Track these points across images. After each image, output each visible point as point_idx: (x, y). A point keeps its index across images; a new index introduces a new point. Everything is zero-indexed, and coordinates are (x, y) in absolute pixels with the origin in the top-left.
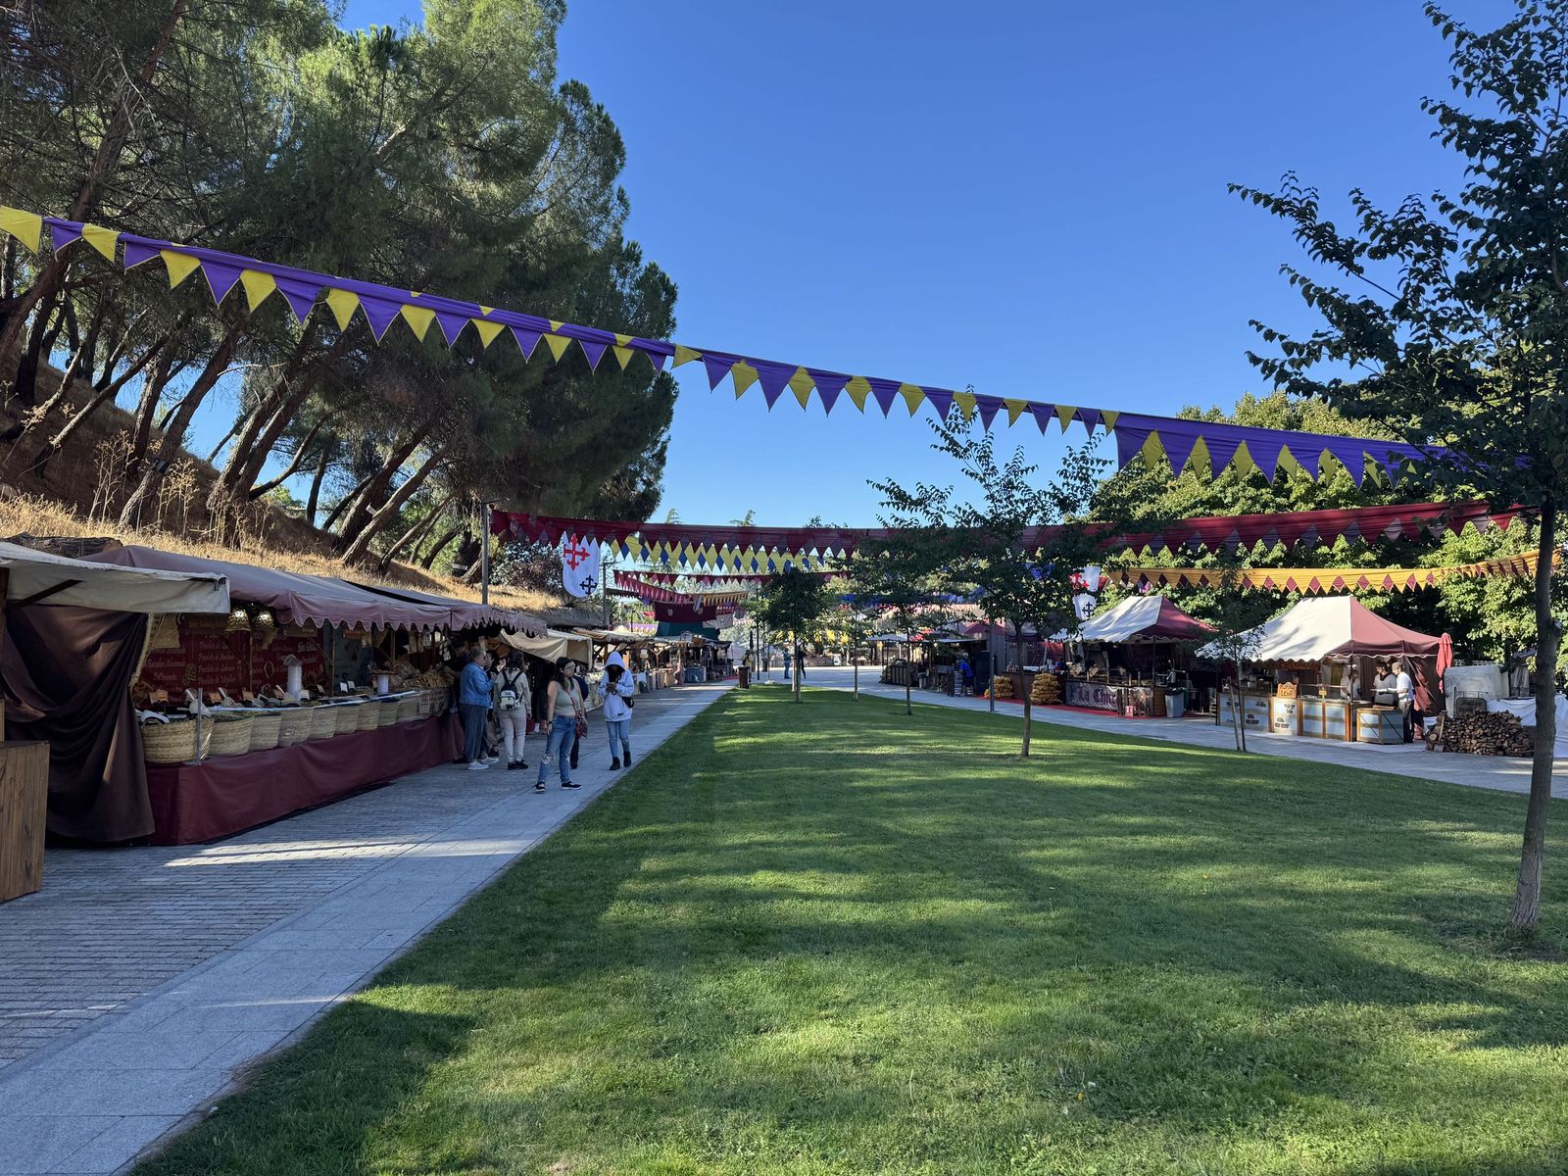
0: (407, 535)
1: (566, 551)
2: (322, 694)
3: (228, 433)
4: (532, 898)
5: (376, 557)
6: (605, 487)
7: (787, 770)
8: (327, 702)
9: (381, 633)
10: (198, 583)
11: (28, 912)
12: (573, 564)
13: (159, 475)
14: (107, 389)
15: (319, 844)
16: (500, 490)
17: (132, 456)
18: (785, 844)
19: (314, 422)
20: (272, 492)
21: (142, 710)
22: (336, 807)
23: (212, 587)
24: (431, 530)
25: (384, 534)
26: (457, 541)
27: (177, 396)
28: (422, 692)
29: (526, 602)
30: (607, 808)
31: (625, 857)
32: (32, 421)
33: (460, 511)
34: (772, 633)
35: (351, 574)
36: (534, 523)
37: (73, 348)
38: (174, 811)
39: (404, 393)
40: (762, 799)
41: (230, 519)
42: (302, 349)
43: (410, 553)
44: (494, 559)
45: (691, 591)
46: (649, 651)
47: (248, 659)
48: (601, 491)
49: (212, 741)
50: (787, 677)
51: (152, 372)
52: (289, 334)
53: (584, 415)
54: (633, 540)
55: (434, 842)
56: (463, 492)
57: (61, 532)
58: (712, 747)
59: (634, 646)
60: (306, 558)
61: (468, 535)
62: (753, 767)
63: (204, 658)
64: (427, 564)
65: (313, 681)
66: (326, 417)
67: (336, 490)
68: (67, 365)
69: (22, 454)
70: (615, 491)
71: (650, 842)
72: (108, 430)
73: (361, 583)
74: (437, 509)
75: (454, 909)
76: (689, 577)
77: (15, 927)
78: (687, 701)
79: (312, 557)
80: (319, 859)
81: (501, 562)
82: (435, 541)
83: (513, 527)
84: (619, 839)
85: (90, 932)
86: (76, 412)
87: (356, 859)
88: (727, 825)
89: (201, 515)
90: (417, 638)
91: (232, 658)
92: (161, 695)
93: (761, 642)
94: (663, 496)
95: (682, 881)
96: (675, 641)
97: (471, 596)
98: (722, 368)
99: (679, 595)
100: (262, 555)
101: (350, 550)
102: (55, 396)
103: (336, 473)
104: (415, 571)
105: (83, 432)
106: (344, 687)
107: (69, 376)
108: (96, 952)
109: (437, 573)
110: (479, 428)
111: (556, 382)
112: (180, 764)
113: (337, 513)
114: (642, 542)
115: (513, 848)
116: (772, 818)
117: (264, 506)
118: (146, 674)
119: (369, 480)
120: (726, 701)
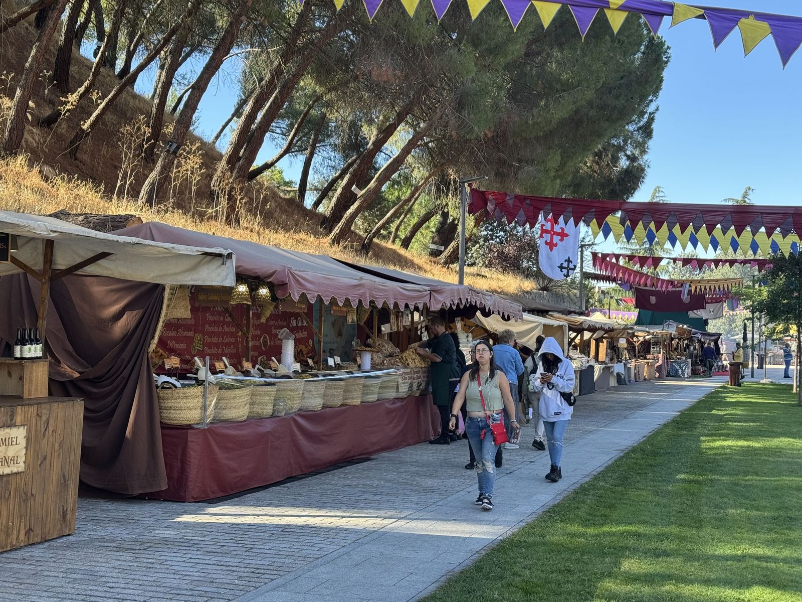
0: (389, 215)
1: (544, 231)
2: (311, 368)
3: (230, 117)
4: (509, 585)
5: (360, 237)
6: (585, 163)
7: (787, 480)
8: (316, 376)
9: (365, 311)
10: (209, 258)
11: (65, 552)
12: (551, 245)
13: (172, 156)
14: (128, 78)
15: (307, 511)
16: (478, 168)
17: (149, 139)
18: (785, 560)
19: (306, 104)
20: (267, 173)
21: (158, 375)
22: (322, 477)
23: (221, 262)
24: (410, 210)
25: (366, 214)
26: (436, 220)
27: (186, 82)
28: (401, 371)
29: (500, 284)
30: (583, 502)
31: (604, 555)
32: (67, 107)
33: (438, 190)
34: (771, 326)
35: (337, 252)
36: (511, 202)
37: (100, 39)
38: (183, 470)
39: (390, 73)
40: (757, 509)
41: (231, 198)
42: (297, 31)
43: (390, 233)
44: (470, 239)
45: (675, 277)
46: (628, 341)
47: (248, 332)
48: (581, 168)
49: (216, 407)
50: (787, 376)
51: (166, 58)
52: (285, 17)
53: (567, 87)
54: (614, 219)
55: (413, 519)
56: (443, 171)
57: (92, 209)
58: (699, 447)
59: (613, 334)
60: (297, 236)
61: (445, 215)
62: (746, 473)
63: (210, 329)
64: (406, 243)
65: (303, 355)
66: (318, 99)
67: (325, 171)
68: (95, 55)
69: (59, 138)
70: (596, 167)
71: (631, 542)
72: (129, 115)
73: (347, 261)
74: (417, 189)
75: (432, 588)
76: (675, 260)
77: (54, 564)
78: (669, 396)
79: (303, 235)
80: (307, 526)
81: (476, 242)
82: (414, 221)
83: (490, 207)
84: (597, 535)
85: (114, 575)
86: (103, 98)
87: (341, 529)
88: (717, 533)
89: (208, 195)
90: (397, 317)
91: (233, 330)
92: (173, 362)
93: (756, 336)
94: (648, 171)
95: (667, 588)
96: (657, 330)
97: (447, 277)
98: (727, 24)
99: (663, 281)
100: (258, 233)
101: (336, 230)
102: (86, 84)
103: (325, 154)
104: (394, 252)
105: (110, 117)
106: (331, 362)
107: (97, 64)
108: (119, 594)
109: (416, 253)
110: (460, 105)
111: (539, 54)
112: (189, 427)
113: (324, 193)
114: (622, 222)
115: (489, 533)
116: (770, 530)
117: (262, 185)
118: (162, 342)
119: (355, 161)
120: (713, 399)
